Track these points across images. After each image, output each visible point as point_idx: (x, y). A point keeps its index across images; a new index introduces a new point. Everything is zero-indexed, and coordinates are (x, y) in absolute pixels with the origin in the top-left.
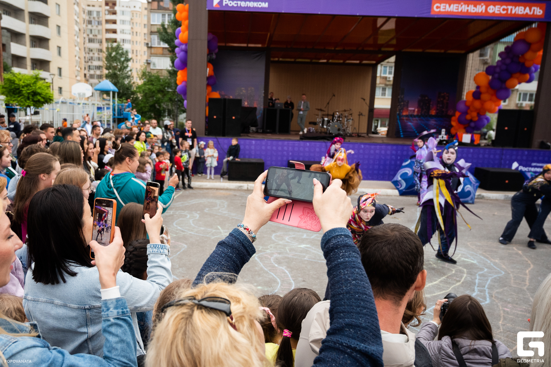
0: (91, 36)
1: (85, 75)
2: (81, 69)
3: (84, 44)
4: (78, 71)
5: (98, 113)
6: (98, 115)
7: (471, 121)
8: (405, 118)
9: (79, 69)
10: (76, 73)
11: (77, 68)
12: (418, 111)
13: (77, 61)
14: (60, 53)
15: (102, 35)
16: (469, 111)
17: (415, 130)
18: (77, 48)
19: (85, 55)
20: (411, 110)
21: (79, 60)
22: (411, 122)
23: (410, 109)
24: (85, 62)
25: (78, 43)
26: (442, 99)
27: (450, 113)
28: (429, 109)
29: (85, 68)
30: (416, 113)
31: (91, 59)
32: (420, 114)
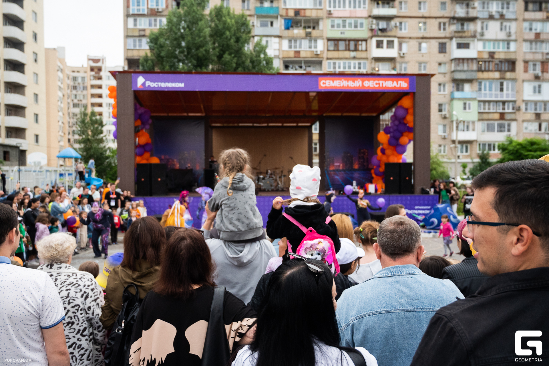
0: (76, 101)
1: (69, 140)
2: (64, 134)
3: (68, 109)
4: (61, 136)
5: (60, 179)
6: (60, 181)
8: (332, 173)
9: (63, 134)
10: (59, 138)
11: (61, 133)
12: (343, 166)
13: (60, 126)
14: (37, 121)
15: (87, 99)
16: (381, 165)
17: (342, 183)
18: (61, 114)
19: (69, 120)
20: (337, 166)
21: (62, 125)
22: (338, 176)
23: (336, 164)
24: (69, 127)
25: (61, 108)
26: (362, 155)
27: (369, 166)
28: (352, 164)
29: (69, 133)
30: (341, 168)
31: (75, 123)
32: (344, 169)
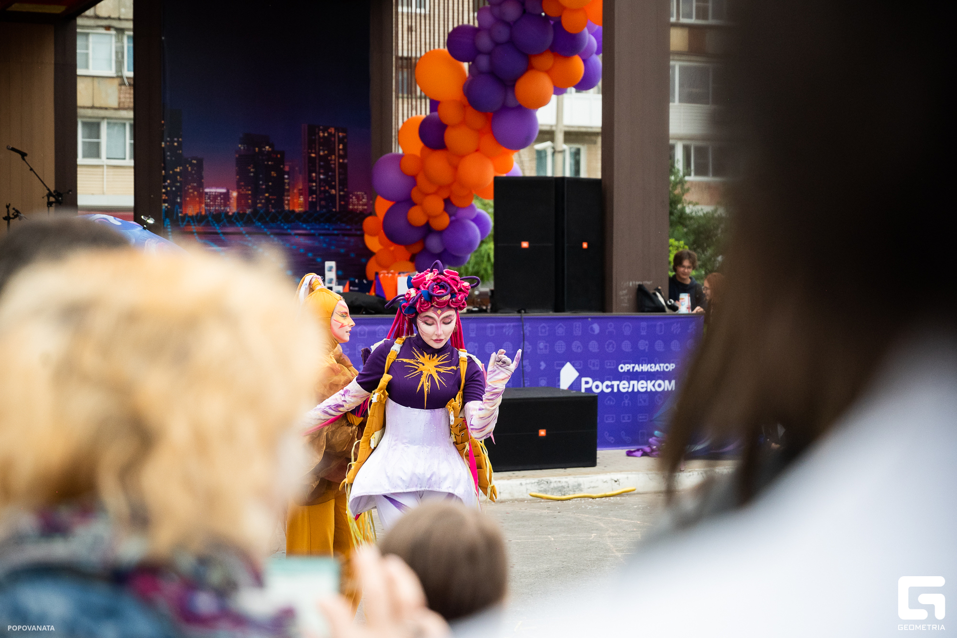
7: (427, 229)
12: (241, 199)
16: (415, 195)
20: (215, 197)
23: (211, 190)
26: (322, 153)
27: (357, 203)
28: (279, 191)
30: (233, 209)
